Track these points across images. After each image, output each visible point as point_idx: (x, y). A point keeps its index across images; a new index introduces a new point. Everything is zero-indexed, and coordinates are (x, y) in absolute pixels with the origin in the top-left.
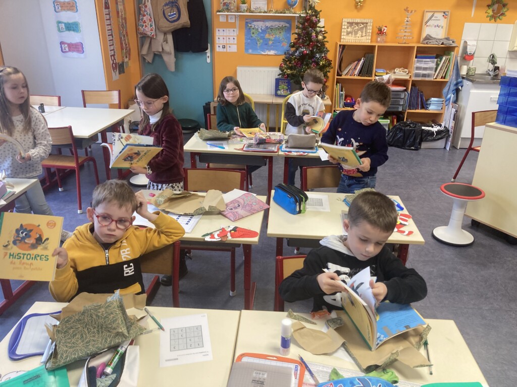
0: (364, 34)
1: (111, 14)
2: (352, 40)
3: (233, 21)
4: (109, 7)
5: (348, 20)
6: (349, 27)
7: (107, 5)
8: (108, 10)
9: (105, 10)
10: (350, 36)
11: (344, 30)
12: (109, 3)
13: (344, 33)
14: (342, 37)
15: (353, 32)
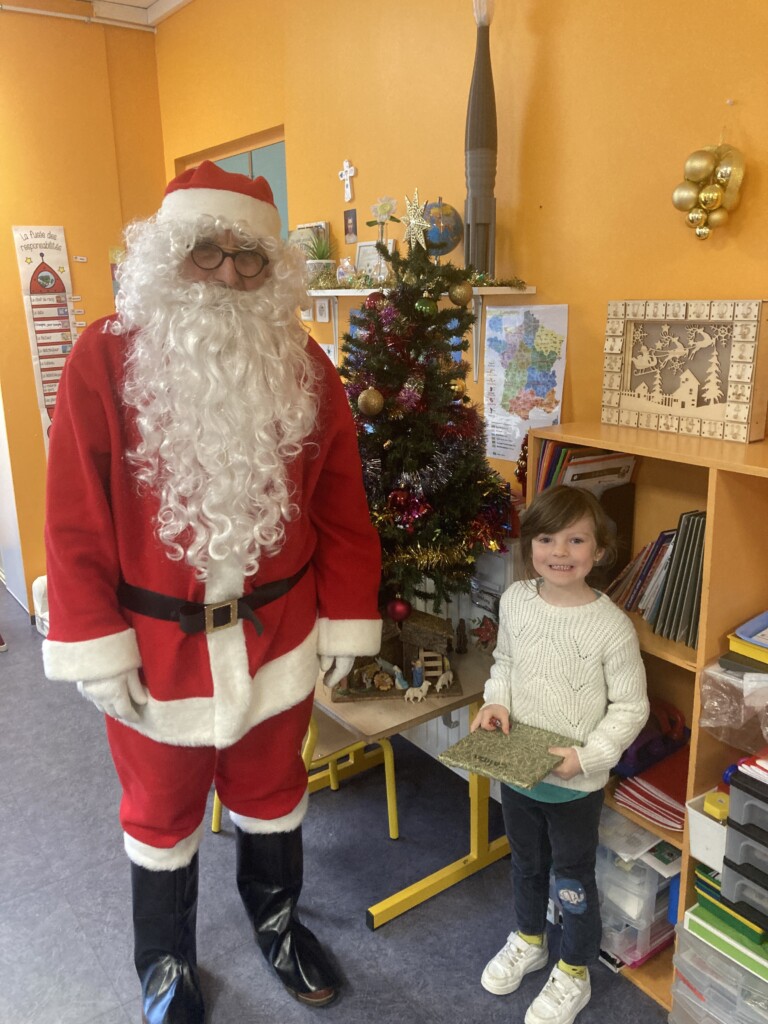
0: (713, 392)
1: (70, 306)
2: (649, 417)
3: (326, 320)
4: (59, 288)
5: (630, 310)
6: (644, 348)
7: (50, 285)
8: (54, 296)
9: (34, 297)
10: (639, 396)
11: (613, 364)
12: (66, 279)
13: (612, 378)
14: (606, 397)
15: (658, 376)
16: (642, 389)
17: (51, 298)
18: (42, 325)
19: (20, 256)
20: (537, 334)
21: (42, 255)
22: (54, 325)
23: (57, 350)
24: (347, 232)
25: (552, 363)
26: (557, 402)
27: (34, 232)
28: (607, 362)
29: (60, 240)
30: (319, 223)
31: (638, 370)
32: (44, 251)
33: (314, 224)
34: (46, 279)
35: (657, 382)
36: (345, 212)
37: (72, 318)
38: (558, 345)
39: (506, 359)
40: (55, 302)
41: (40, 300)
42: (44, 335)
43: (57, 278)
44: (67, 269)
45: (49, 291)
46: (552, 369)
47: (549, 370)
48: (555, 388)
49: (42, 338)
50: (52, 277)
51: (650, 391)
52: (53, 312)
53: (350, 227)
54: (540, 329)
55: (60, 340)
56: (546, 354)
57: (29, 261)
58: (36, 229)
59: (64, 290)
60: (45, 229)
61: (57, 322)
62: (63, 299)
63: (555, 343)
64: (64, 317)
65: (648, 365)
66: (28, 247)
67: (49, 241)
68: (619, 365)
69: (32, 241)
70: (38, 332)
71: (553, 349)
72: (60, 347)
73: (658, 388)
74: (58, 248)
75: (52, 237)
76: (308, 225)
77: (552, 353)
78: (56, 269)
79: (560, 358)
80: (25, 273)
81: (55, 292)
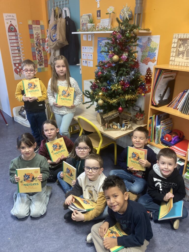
1: (19, 36)
2: (182, 63)
3: (91, 40)
4: (15, 31)
5: (179, 36)
6: (182, 46)
7: (13, 30)
8: (14, 33)
9: (9, 33)
10: (180, 58)
11: (174, 50)
12: (17, 28)
13: (173, 53)
14: (171, 58)
15: (185, 53)
16: (181, 56)
17: (13, 34)
18: (12, 41)
19: (6, 21)
20: (151, 43)
21: (11, 22)
22: (15, 41)
23: (16, 48)
24: (97, 16)
25: (155, 51)
26: (156, 60)
27: (9, 15)
28: (172, 49)
29: (15, 18)
30: (90, 14)
31: (180, 51)
32: (11, 20)
33: (88, 14)
34: (12, 28)
35: (185, 54)
36: (97, 11)
37: (19, 40)
38: (157, 46)
39: (142, 50)
40: (15, 35)
41: (11, 34)
42: (12, 44)
43: (15, 28)
44: (17, 26)
45: (13, 32)
46: (155, 52)
47: (154, 52)
48: (155, 57)
49: (12, 45)
50: (13, 28)
51: (183, 56)
52: (14, 38)
53: (99, 15)
54: (152, 42)
55: (16, 45)
56: (153, 48)
57: (7, 23)
58: (9, 14)
59: (17, 32)
60: (11, 14)
61: (15, 40)
62: (16, 34)
63: (156, 45)
64: (17, 39)
65: (183, 50)
66: (7, 19)
67: (12, 18)
68: (175, 50)
69: (8, 18)
70: (10, 43)
71: (155, 47)
72: (16, 47)
73: (185, 56)
74: (15, 20)
75: (13, 16)
76: (86, 14)
77: (155, 48)
78: (14, 26)
79: (157, 49)
80: (7, 26)
81: (14, 32)
